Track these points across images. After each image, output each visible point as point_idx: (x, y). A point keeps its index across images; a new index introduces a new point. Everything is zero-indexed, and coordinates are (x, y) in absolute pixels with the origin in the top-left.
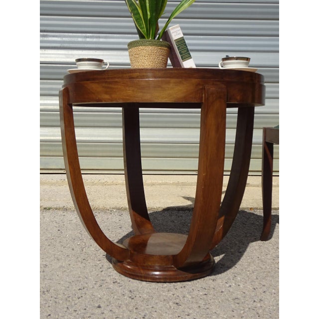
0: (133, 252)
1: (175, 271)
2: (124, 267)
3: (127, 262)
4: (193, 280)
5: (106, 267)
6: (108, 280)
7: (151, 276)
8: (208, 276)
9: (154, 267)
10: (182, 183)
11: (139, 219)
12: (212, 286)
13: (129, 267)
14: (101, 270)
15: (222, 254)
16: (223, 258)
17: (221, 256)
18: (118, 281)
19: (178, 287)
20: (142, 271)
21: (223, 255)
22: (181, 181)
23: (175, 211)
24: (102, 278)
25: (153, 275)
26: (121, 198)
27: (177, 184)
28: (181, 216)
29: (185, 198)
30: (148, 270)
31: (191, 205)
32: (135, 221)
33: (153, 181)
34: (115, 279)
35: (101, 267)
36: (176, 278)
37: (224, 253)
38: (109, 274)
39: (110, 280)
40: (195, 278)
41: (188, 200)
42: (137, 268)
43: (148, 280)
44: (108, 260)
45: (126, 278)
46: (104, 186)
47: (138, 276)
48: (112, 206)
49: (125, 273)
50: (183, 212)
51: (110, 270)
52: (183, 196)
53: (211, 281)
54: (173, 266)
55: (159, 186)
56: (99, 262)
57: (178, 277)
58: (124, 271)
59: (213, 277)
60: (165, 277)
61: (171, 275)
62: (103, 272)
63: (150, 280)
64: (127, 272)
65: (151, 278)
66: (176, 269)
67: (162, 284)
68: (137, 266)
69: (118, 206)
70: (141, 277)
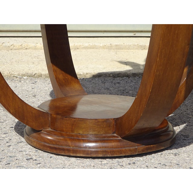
0: (55, 116)
1: (119, 141)
2: (42, 138)
3: (46, 131)
4: (146, 154)
5: (15, 140)
6: (19, 156)
7: (84, 149)
8: (167, 149)
9: (86, 136)
10: (116, 45)
11: (62, 75)
12: (175, 162)
13: (49, 138)
14: (8, 144)
15: (183, 123)
16: (185, 129)
17: (182, 127)
18: (34, 158)
19: (124, 164)
20: (70, 143)
21: (185, 125)
22: (114, 44)
23: (110, 78)
24: (9, 154)
25: (86, 147)
26: (33, 63)
27: (110, 48)
28: (118, 83)
29: (121, 62)
30: (79, 140)
31: (130, 70)
32: (56, 78)
33: (76, 44)
34: (30, 155)
35: (8, 141)
36: (121, 152)
37: (185, 123)
38: (21, 150)
39: (22, 156)
40: (149, 151)
41: (126, 65)
42: (62, 138)
43: (78, 155)
44: (18, 133)
45: (46, 154)
46: (10, 51)
47: (63, 150)
48: (21, 73)
49: (44, 146)
50: (121, 79)
51: (22, 144)
52: (119, 60)
53: (172, 156)
54: (115, 135)
55: (84, 50)
56: (4, 136)
57: (124, 149)
58: (43, 143)
59: (174, 151)
60: (104, 149)
61: (112, 147)
62: (11, 147)
63: (82, 155)
64: (48, 145)
65: (84, 152)
66: (120, 138)
67: (100, 160)
68: (62, 135)
69: (30, 72)
70: (69, 150)
